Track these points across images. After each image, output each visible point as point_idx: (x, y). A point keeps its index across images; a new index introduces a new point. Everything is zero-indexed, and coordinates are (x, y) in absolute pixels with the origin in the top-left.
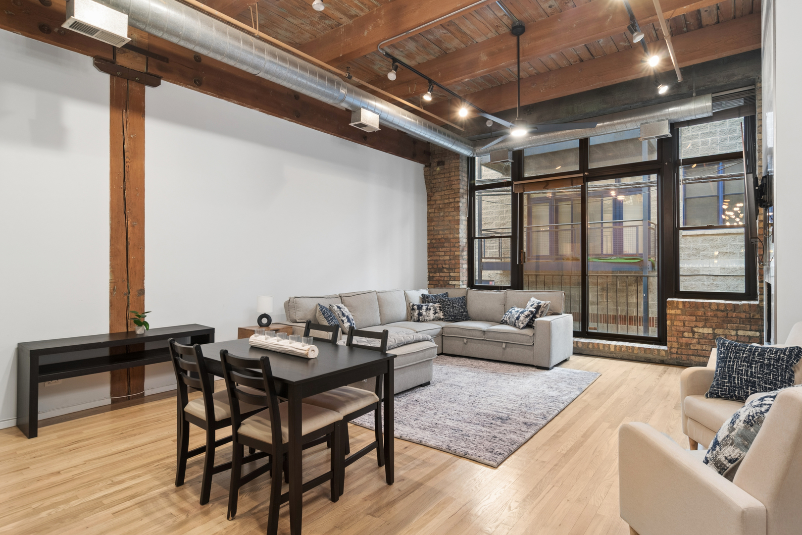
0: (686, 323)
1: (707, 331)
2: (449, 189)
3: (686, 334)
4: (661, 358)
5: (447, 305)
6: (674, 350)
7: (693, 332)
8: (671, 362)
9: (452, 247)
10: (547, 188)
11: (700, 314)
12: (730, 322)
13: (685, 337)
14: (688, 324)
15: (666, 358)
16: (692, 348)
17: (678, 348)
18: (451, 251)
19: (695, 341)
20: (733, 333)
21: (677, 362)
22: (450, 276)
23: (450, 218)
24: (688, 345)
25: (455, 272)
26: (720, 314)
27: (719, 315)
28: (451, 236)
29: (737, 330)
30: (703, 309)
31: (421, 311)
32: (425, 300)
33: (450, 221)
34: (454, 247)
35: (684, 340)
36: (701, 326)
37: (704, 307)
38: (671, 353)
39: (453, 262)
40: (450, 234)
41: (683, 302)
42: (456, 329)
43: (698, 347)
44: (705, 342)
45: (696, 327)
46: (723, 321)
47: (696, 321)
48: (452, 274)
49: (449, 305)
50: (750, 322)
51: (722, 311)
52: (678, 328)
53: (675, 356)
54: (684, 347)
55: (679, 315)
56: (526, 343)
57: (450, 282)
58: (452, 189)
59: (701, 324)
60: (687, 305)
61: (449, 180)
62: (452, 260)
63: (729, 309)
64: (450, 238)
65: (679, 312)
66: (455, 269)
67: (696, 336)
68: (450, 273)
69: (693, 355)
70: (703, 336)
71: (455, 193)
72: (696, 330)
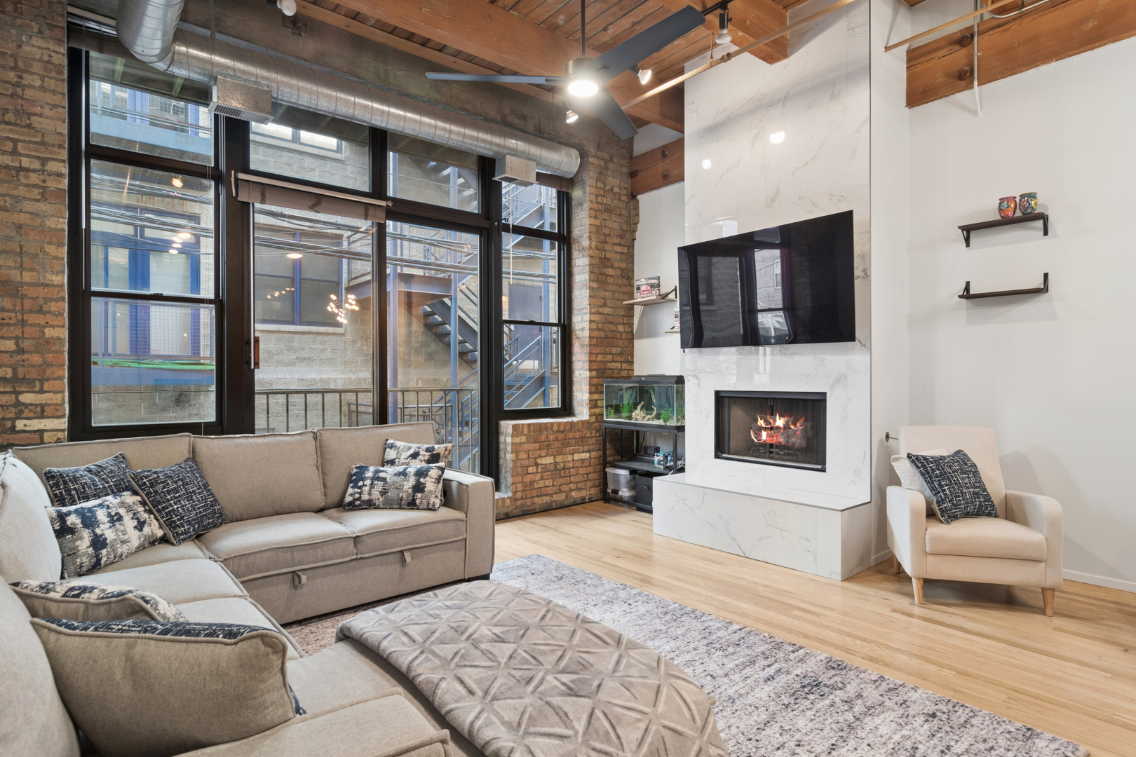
0: (531, 452)
1: (548, 460)
2: (16, 125)
3: (531, 469)
4: (505, 511)
5: (169, 492)
6: (519, 495)
7: (537, 465)
8: (516, 512)
9: (31, 311)
10: (316, 209)
11: (543, 439)
12: (568, 445)
13: (529, 474)
14: (533, 454)
15: (510, 509)
16: (536, 486)
17: (523, 491)
18: (23, 323)
19: (538, 476)
20: (570, 458)
21: (522, 511)
22: (18, 403)
23: (23, 219)
24: (532, 483)
25: (42, 391)
26: (560, 436)
27: (560, 438)
28: (27, 277)
29: (573, 454)
30: (545, 433)
31: (98, 531)
32: (68, 491)
33: (19, 227)
34: (40, 311)
35: (528, 478)
36: (544, 455)
37: (546, 430)
38: (516, 500)
39: (36, 359)
40: (22, 268)
41: (529, 425)
42: (270, 553)
43: (541, 484)
44: (548, 475)
45: (540, 456)
46: (563, 444)
47: (540, 449)
48: (26, 398)
49: (176, 491)
50: (582, 442)
51: (562, 432)
52: (523, 462)
53: (519, 503)
54: (528, 488)
55: (524, 443)
56: (454, 536)
57: (20, 424)
58: (29, 126)
59: (543, 453)
60: (532, 429)
61: (13, 95)
62: (30, 352)
63: (567, 428)
64: (22, 284)
65: (523, 439)
66: (42, 381)
67: (540, 470)
68: (17, 393)
69: (537, 496)
70: (546, 469)
71: (43, 143)
72: (539, 461)
